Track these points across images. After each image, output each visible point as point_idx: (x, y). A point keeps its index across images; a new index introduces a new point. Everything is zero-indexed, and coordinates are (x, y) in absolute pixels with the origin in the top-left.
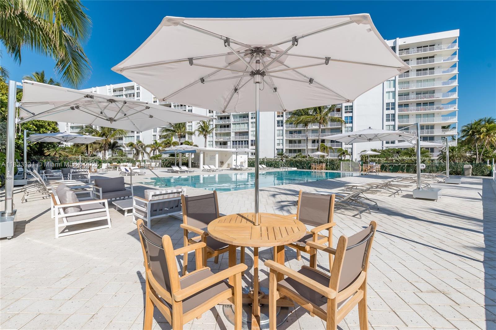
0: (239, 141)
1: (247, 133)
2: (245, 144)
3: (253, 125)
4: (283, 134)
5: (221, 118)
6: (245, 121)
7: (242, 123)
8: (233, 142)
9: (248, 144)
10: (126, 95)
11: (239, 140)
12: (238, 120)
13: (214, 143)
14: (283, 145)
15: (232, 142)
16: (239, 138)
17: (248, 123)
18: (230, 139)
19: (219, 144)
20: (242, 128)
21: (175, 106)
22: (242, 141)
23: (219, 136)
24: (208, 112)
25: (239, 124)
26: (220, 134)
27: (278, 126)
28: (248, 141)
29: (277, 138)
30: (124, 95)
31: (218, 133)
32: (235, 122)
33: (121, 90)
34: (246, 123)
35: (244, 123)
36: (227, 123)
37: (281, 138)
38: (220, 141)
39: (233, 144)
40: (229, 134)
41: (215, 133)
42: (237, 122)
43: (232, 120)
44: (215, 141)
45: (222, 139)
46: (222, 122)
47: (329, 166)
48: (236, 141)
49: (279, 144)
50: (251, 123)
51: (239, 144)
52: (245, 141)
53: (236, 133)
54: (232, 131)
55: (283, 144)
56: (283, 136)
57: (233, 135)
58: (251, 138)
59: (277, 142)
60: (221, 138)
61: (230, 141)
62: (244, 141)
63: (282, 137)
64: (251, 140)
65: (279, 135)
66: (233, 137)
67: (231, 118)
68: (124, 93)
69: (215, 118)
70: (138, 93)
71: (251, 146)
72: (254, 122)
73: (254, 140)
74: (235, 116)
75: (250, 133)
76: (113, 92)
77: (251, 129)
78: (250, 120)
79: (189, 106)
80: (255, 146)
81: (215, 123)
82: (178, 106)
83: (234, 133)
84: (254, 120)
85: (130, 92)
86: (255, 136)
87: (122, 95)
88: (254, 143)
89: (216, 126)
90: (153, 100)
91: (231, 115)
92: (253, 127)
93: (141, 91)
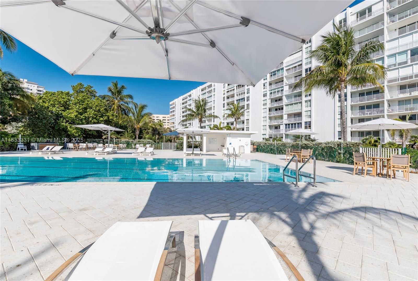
0: (292, 124)
1: (299, 115)
2: (298, 127)
3: (308, 104)
5: (276, 101)
6: (299, 101)
7: (295, 104)
8: (286, 125)
9: (301, 127)
10: (208, 92)
12: (293, 100)
13: (268, 127)
15: (284, 125)
16: (293, 121)
17: (301, 103)
18: (282, 122)
19: (274, 128)
20: (295, 109)
21: (237, 95)
22: (295, 124)
24: (263, 96)
25: (292, 104)
26: (276, 118)
27: (340, 101)
28: (301, 123)
29: (337, 116)
30: (207, 93)
31: (273, 117)
32: (288, 103)
33: (205, 88)
34: (299, 103)
35: (297, 103)
36: (281, 105)
38: (275, 125)
39: (286, 128)
40: (281, 117)
41: (269, 117)
42: (291, 102)
43: (285, 101)
45: (275, 123)
46: (276, 105)
48: (289, 125)
50: (305, 102)
51: (292, 127)
52: (298, 124)
53: (289, 116)
54: (284, 113)
57: (285, 117)
58: (304, 119)
61: (283, 124)
62: (297, 124)
64: (305, 122)
66: (285, 120)
67: (284, 98)
68: (207, 90)
69: (269, 102)
70: (214, 89)
71: (305, 129)
72: (309, 100)
73: (309, 122)
74: (288, 97)
75: (304, 114)
76: (202, 91)
77: (304, 109)
78: (304, 99)
79: (247, 93)
80: (310, 128)
81: (268, 106)
82: (240, 94)
83: (287, 115)
84: (309, 98)
85: (210, 89)
86: (310, 116)
87: (206, 93)
88: (308, 125)
89: (270, 110)
90: (223, 93)
91: (284, 96)
92: (308, 106)
93: (216, 87)
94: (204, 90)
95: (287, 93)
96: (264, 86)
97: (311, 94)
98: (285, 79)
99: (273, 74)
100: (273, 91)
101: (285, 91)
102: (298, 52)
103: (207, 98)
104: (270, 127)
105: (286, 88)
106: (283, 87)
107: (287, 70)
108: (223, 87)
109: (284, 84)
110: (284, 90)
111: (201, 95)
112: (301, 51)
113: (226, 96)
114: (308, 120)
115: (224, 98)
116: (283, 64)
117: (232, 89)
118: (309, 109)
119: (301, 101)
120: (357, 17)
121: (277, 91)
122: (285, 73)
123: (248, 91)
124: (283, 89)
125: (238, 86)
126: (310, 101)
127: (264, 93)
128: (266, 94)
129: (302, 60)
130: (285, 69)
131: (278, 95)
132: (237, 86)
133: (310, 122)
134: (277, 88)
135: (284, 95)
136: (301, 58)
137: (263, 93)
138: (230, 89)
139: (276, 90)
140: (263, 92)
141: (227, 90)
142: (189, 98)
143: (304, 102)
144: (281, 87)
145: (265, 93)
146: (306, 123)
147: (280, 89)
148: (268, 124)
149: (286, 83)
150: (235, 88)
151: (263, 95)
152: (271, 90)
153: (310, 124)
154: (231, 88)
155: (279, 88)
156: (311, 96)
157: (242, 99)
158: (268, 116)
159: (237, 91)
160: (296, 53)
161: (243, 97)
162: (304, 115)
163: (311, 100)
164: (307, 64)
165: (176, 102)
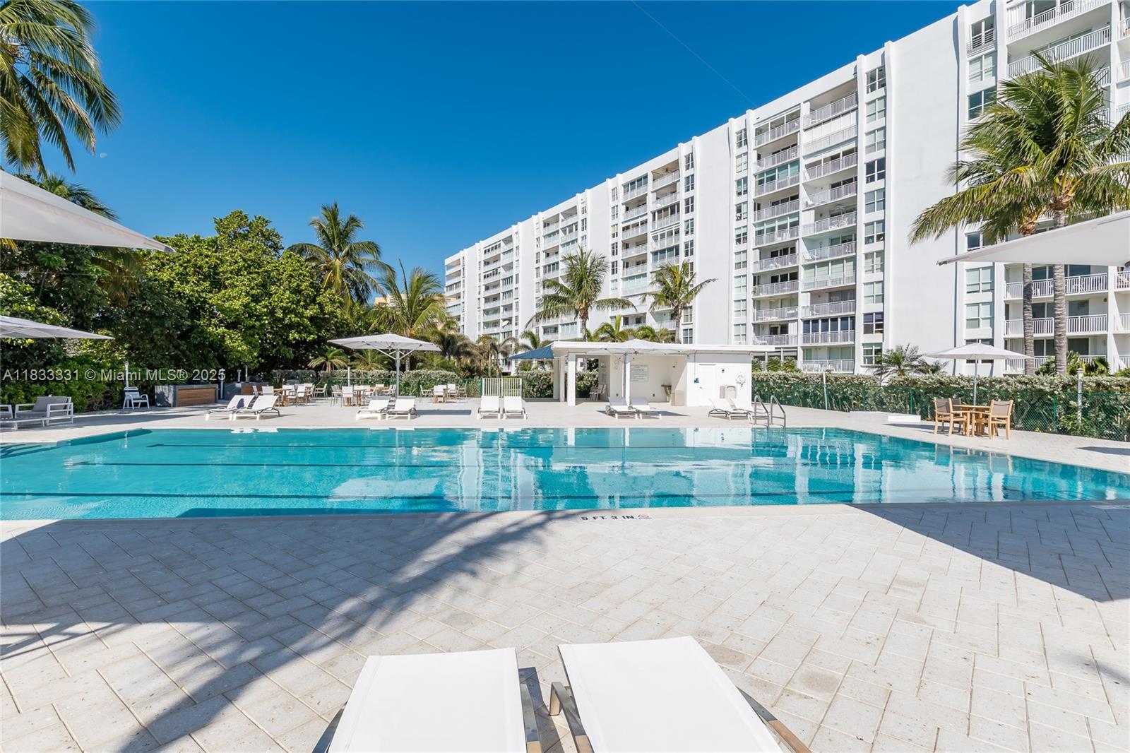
0: (825, 320)
1: (847, 293)
2: (844, 328)
3: (873, 262)
4: (992, 283)
5: (774, 254)
6: (846, 253)
7: (834, 262)
8: (806, 322)
9: (853, 327)
10: (564, 230)
12: (827, 253)
13: (750, 328)
14: (992, 326)
15: (801, 324)
16: (825, 311)
17: (853, 259)
18: (796, 314)
19: (767, 330)
20: (834, 277)
21: (655, 239)
22: (834, 320)
23: (769, 306)
24: (735, 241)
25: (825, 264)
26: (772, 303)
28: (853, 318)
29: (965, 298)
30: (560, 231)
31: (765, 299)
32: (813, 259)
33: (556, 219)
34: (848, 259)
35: (840, 261)
36: (791, 265)
37: (987, 297)
38: (770, 324)
39: (806, 330)
40: (792, 301)
41: (754, 300)
42: (820, 258)
43: (803, 254)
44: (754, 325)
45: (773, 318)
46: (775, 266)
48: (815, 321)
49: (974, 323)
50: (866, 258)
51: (825, 329)
52: (844, 319)
53: (816, 296)
54: (801, 288)
55: (992, 319)
56: (992, 290)
57: (804, 300)
58: (863, 306)
59: (965, 314)
60: (771, 315)
61: (796, 321)
62: (839, 320)
63: (990, 293)
64: (865, 315)
65: (976, 288)
66: (805, 308)
67: (801, 248)
68: (561, 225)
69: (753, 256)
70: (584, 221)
71: (864, 333)
72: (877, 252)
73: (876, 313)
74: (812, 242)
75: (861, 292)
76: (544, 227)
77: (863, 277)
78: (862, 248)
79: (687, 233)
80: (882, 332)
81: (752, 269)
82: (662, 236)
83: (809, 294)
84: (876, 246)
85: (571, 221)
86: (882, 298)
87: (558, 232)
88: (874, 323)
89: (757, 280)
90: (611, 231)
91: (801, 240)
92: (873, 271)
93: (588, 216)
94: (553, 223)
95: (811, 233)
96: (739, 211)
97: (883, 236)
98: (803, 194)
99: (766, 176)
100: (766, 227)
101: (805, 227)
102: (843, 115)
103: (562, 245)
104: (758, 328)
105: (807, 218)
106: (797, 214)
107: (808, 166)
108: (611, 214)
109: (802, 207)
110: (801, 223)
111: (542, 239)
112: (853, 111)
113: (619, 240)
114: (877, 308)
115: (613, 248)
116: (798, 149)
117: (640, 220)
118: (878, 276)
119: (854, 254)
120: (1029, 15)
121: (779, 226)
122: (804, 176)
123: (688, 227)
124: (796, 219)
125: (656, 213)
126: (881, 254)
127: (738, 232)
128: (746, 234)
129: (856, 139)
130: (803, 163)
131: (781, 239)
132: (654, 214)
133: (882, 314)
134: (780, 219)
135: (800, 236)
136: (854, 130)
137: (735, 233)
138: (632, 220)
139: (777, 224)
140: (736, 229)
141: (623, 223)
142: (504, 247)
143: (864, 256)
144: (791, 216)
145: (743, 231)
146: (868, 316)
147: (789, 221)
148: (750, 321)
149: (806, 204)
150: (650, 217)
151: (734, 238)
152: (762, 224)
153: (882, 320)
154: (638, 218)
155: (784, 218)
156: (884, 240)
157: (670, 249)
158: (750, 297)
159: (653, 227)
160: (839, 116)
161: (674, 244)
162: (863, 295)
163: (883, 251)
164: (871, 148)
165: (463, 258)
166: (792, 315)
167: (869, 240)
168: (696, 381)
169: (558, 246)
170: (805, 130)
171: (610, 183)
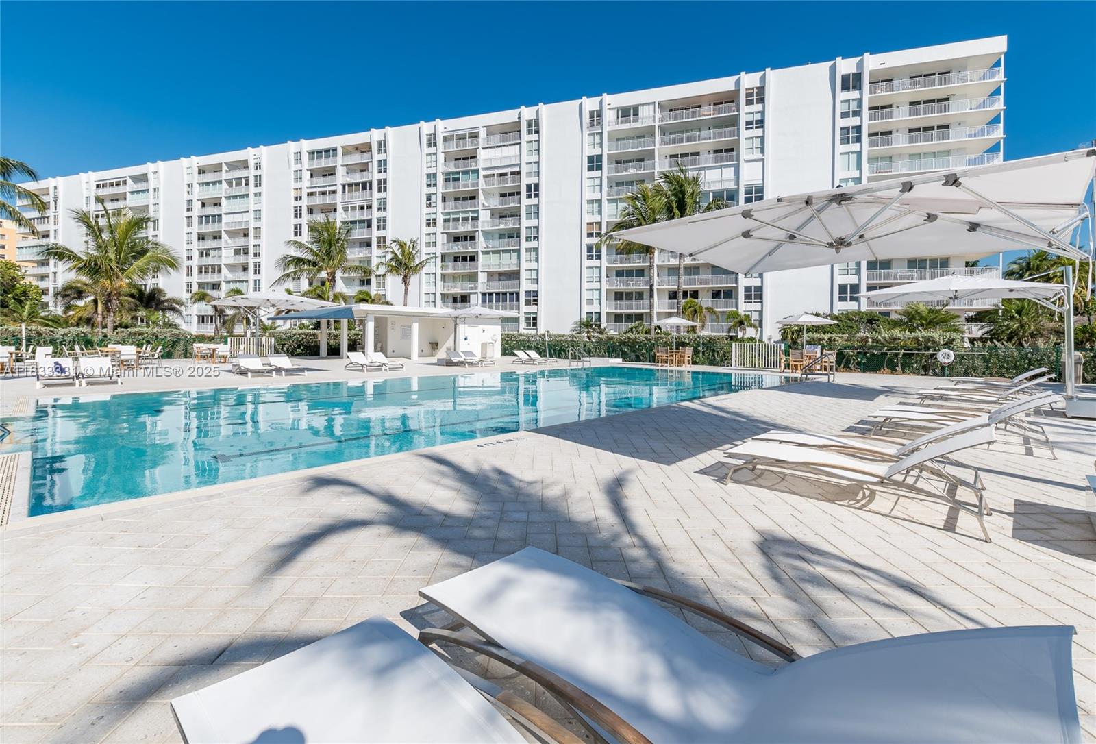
0: (498, 294)
1: (514, 275)
2: (511, 300)
3: (530, 255)
4: (600, 277)
5: (456, 239)
6: (512, 246)
7: (505, 252)
8: (484, 294)
9: (518, 300)
10: (229, 182)
11: (497, 291)
12: (497, 244)
13: (439, 297)
14: (600, 304)
15: (480, 296)
16: (496, 287)
17: (518, 251)
18: (476, 288)
19: (451, 299)
20: (505, 263)
21: (346, 209)
22: (505, 294)
23: (452, 279)
24: (425, 224)
25: (498, 252)
26: (454, 277)
27: (590, 257)
28: (518, 294)
29: (586, 286)
30: (224, 182)
31: (449, 274)
32: (488, 247)
33: (217, 168)
34: (514, 251)
35: (508, 251)
36: (470, 250)
37: (597, 286)
38: (453, 294)
39: (484, 300)
40: (473, 277)
41: (442, 274)
42: (494, 247)
43: (481, 243)
44: (441, 294)
45: (458, 289)
46: (459, 248)
47: (703, 354)
48: (491, 294)
49: (590, 301)
50: (527, 252)
51: (498, 301)
52: (512, 294)
53: (490, 275)
54: (480, 269)
55: (600, 300)
56: (600, 281)
57: (482, 278)
58: (525, 286)
59: (586, 295)
60: (455, 287)
61: (477, 293)
62: (508, 294)
63: (599, 283)
64: (526, 292)
65: (591, 280)
66: (482, 283)
67: (480, 238)
68: (224, 176)
69: (441, 239)
70: (258, 177)
71: (526, 305)
72: (534, 248)
73: (533, 291)
74: (488, 235)
75: (524, 275)
76: (199, 173)
77: (525, 265)
78: (524, 245)
79: (379, 209)
80: (537, 304)
81: (439, 250)
82: (353, 208)
83: (486, 273)
84: (533, 244)
85: (238, 174)
86: (537, 281)
87: (220, 182)
88: (532, 298)
89: (444, 257)
90: (293, 194)
91: (480, 231)
92: (530, 261)
93: (264, 172)
94: (210, 172)
95: (487, 227)
96: (429, 199)
97: (538, 237)
98: (481, 196)
99: (451, 177)
100: (452, 216)
101: (483, 222)
102: (510, 145)
103: (226, 197)
104: (444, 296)
105: (484, 216)
106: (477, 211)
107: (485, 177)
108: (293, 177)
109: (480, 207)
110: (481, 219)
111: (196, 187)
112: (517, 144)
113: (305, 203)
114: (533, 287)
115: (296, 211)
116: (478, 162)
117: (328, 189)
118: (534, 265)
119: (518, 247)
120: (617, 117)
121: (462, 218)
122: (482, 184)
123: (380, 204)
124: (476, 215)
125: (347, 186)
126: (536, 250)
127: (428, 217)
128: (435, 219)
129: (519, 165)
130: (482, 173)
131: (467, 228)
132: (344, 186)
133: (537, 292)
134: (463, 212)
135: (480, 229)
136: (518, 158)
137: (425, 218)
138: (319, 187)
139: (461, 216)
140: (427, 214)
141: (307, 188)
142: (131, 186)
143: (525, 250)
144: (473, 212)
145: (433, 216)
146: (528, 293)
147: (471, 215)
148: (439, 290)
149: (483, 204)
150: (339, 189)
151: (424, 222)
152: (449, 214)
153: (537, 296)
154: (326, 186)
155: (467, 212)
156: (538, 240)
157: (361, 222)
158: (439, 272)
159: (344, 198)
160: (507, 145)
161: (365, 217)
162: (524, 278)
163: (538, 248)
164: (529, 174)
165: (55, 188)
166: (471, 288)
167: (528, 239)
168: (466, 339)
169: (221, 197)
170: (483, 148)
171: (292, 146)
